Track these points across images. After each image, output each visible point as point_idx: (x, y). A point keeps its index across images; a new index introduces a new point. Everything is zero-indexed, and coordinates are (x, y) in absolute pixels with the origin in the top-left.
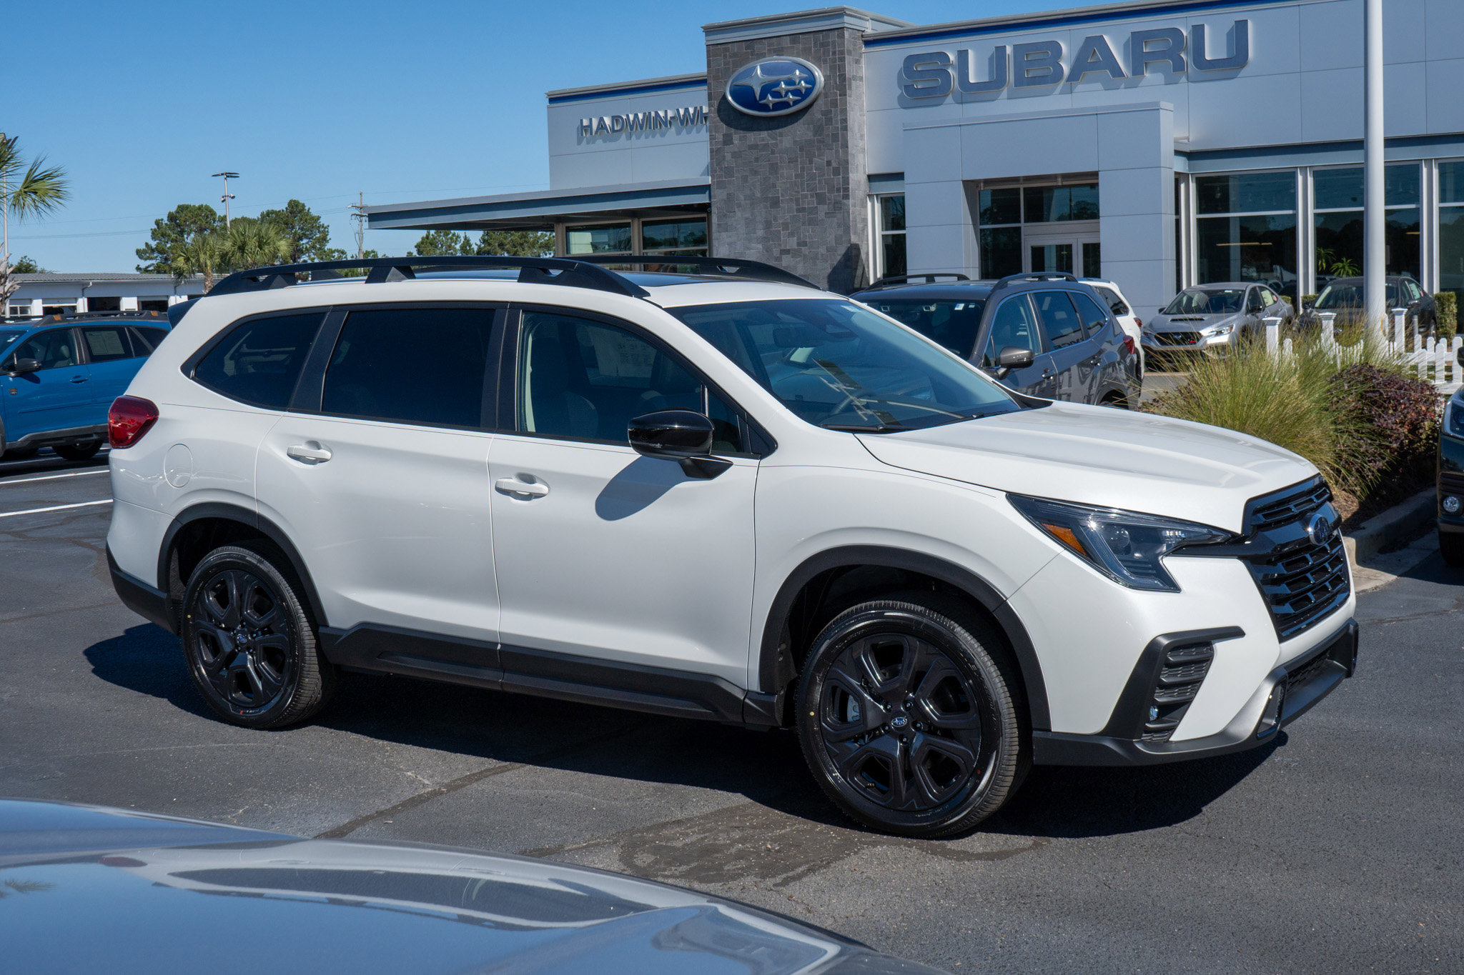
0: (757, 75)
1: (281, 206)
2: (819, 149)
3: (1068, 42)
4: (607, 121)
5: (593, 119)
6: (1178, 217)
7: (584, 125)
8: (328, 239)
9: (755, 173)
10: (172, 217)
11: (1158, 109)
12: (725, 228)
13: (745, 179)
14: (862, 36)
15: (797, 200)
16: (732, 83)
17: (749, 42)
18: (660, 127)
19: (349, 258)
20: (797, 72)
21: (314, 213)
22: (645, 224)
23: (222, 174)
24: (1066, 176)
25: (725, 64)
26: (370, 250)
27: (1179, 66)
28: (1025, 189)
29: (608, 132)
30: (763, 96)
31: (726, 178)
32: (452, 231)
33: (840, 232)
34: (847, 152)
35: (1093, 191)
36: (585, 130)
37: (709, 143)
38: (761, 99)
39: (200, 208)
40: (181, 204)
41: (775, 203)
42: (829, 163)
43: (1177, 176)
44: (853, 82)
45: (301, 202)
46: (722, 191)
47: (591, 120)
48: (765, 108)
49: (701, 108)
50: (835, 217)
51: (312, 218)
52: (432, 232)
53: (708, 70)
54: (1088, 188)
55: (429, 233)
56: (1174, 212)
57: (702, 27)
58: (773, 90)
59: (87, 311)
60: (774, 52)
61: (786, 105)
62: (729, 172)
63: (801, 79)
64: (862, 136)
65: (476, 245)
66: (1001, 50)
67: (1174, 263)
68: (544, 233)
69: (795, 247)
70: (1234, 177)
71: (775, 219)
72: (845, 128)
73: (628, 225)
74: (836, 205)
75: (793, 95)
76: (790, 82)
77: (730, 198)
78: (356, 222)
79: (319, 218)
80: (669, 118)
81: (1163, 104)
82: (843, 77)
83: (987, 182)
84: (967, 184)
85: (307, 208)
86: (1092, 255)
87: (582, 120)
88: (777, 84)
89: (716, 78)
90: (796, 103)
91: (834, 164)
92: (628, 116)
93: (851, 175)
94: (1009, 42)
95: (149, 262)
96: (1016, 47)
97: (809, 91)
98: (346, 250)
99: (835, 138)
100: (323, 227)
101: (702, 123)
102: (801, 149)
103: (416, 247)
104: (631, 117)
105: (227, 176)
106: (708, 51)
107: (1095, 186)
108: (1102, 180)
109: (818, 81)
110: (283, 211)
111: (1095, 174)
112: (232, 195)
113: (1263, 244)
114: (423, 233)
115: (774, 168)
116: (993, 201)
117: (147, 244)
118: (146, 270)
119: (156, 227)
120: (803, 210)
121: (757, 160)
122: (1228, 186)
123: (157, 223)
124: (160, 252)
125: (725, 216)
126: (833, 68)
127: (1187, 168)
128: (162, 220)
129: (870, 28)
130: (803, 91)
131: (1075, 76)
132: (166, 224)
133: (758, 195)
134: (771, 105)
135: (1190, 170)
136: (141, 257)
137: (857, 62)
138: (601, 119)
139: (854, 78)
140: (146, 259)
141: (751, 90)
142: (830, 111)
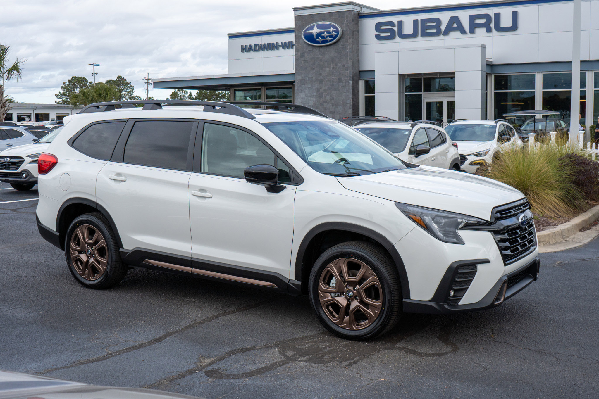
0: (315, 28)
2: (340, 60)
3: (443, 18)
6: (486, 91)
8: (134, 91)
9: (313, 69)
10: (70, 81)
11: (480, 47)
12: (300, 91)
13: (309, 71)
14: (359, 14)
15: (330, 80)
16: (304, 32)
17: (312, 15)
19: (142, 100)
20: (332, 28)
21: (128, 81)
22: (267, 89)
23: (93, 64)
24: (441, 74)
25: (302, 24)
26: (151, 97)
27: (489, 30)
28: (424, 78)
30: (317, 37)
31: (301, 71)
32: (184, 90)
33: (348, 94)
34: (351, 61)
35: (452, 80)
37: (295, 56)
39: (81, 78)
40: (74, 76)
41: (321, 82)
42: (344, 66)
43: (487, 75)
44: (354, 32)
45: (123, 76)
46: (299, 76)
48: (318, 42)
49: (292, 41)
50: (345, 87)
51: (127, 83)
52: (177, 90)
53: (295, 26)
54: (450, 79)
55: (175, 90)
56: (485, 89)
57: (293, 9)
58: (322, 35)
60: (322, 19)
61: (327, 41)
62: (303, 68)
63: (333, 31)
64: (358, 55)
65: (195, 96)
66: (416, 21)
67: (485, 110)
68: (223, 91)
69: (329, 100)
70: (510, 75)
71: (321, 88)
72: (351, 52)
73: (260, 89)
74: (346, 83)
75: (330, 37)
76: (328, 32)
77: (303, 79)
78: (146, 85)
79: (130, 83)
82: (350, 31)
83: (409, 75)
84: (400, 76)
85: (125, 79)
86: (451, 105)
88: (323, 33)
89: (298, 29)
90: (331, 41)
91: (346, 66)
94: (419, 17)
95: (60, 100)
96: (422, 20)
97: (336, 36)
98: (141, 97)
99: (347, 55)
100: (132, 87)
102: (332, 60)
103: (170, 96)
106: (295, 18)
107: (453, 78)
108: (456, 76)
109: (340, 32)
110: (115, 80)
111: (453, 73)
112: (96, 73)
113: (520, 103)
114: (173, 90)
115: (321, 67)
116: (410, 83)
117: (59, 92)
118: (59, 103)
119: (63, 85)
120: (333, 85)
121: (314, 63)
122: (507, 79)
123: (64, 83)
124: (65, 96)
125: (300, 86)
126: (346, 27)
127: (491, 71)
128: (66, 83)
129: (362, 11)
130: (334, 36)
131: (446, 32)
132: (67, 85)
133: (314, 78)
134: (320, 42)
136: (57, 98)
137: (357, 24)
140: (59, 98)
141: (312, 35)
142: (345, 45)
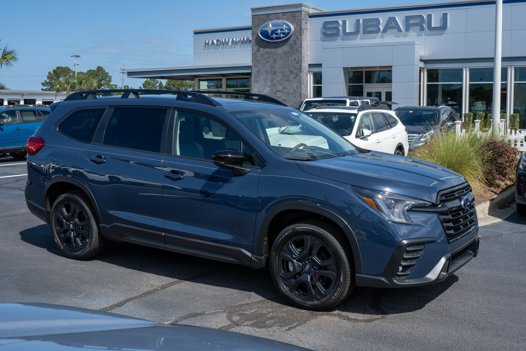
0: (270, 27)
1: (95, 68)
2: (291, 54)
3: (383, 19)
4: (215, 42)
5: (210, 41)
7: (207, 42)
8: (111, 81)
9: (268, 62)
10: (54, 71)
11: (414, 44)
12: (256, 82)
13: (264, 64)
14: (308, 14)
15: (283, 72)
16: (261, 29)
17: (267, 15)
18: (234, 45)
19: (119, 88)
20: (284, 26)
21: (106, 71)
22: (227, 79)
23: (74, 56)
24: (380, 67)
25: (258, 22)
26: (126, 86)
27: (422, 29)
28: (365, 71)
29: (215, 45)
30: (272, 34)
31: (257, 63)
32: (156, 79)
33: (298, 84)
34: (301, 56)
35: (390, 73)
36: (207, 44)
37: (251, 51)
38: (271, 35)
39: (65, 68)
40: (58, 66)
41: (275, 73)
42: (295, 59)
43: (420, 69)
44: (304, 31)
45: (102, 67)
46: (255, 68)
47: (209, 41)
48: (272, 39)
49: (249, 38)
50: (296, 79)
51: (106, 73)
52: (149, 79)
53: (252, 24)
54: (388, 72)
55: (147, 80)
56: (419, 82)
57: (250, 9)
58: (276, 32)
59: (23, 104)
60: (276, 18)
61: (280, 38)
62: (259, 61)
63: (286, 29)
64: (307, 50)
65: (164, 85)
66: (358, 21)
67: (418, 100)
68: (189, 81)
69: (282, 89)
70: (440, 69)
71: (275, 79)
72: (301, 47)
73: (221, 79)
74: (297, 75)
75: (283, 34)
76: (282, 30)
77: (258, 71)
78: (121, 75)
79: (108, 73)
80: (237, 41)
81: (416, 42)
82: (301, 28)
83: (352, 68)
84: (344, 69)
85: (104, 69)
86: (389, 96)
87: (206, 41)
88: (277, 30)
89: (255, 27)
90: (283, 37)
91: (297, 60)
92: (222, 40)
93: (303, 64)
94: (361, 18)
95: (46, 87)
96: (364, 20)
97: (288, 33)
98: (117, 85)
99: (297, 50)
100: (110, 76)
101: (249, 43)
102: (285, 54)
103: (143, 85)
104: (224, 40)
105: (76, 57)
106: (252, 17)
107: (390, 71)
108: (394, 69)
109: (292, 29)
110: (95, 70)
111: (391, 67)
112: (78, 64)
114: (145, 80)
115: (275, 61)
116: (353, 75)
117: (45, 81)
118: (45, 90)
119: (49, 75)
120: (285, 76)
121: (269, 57)
122: (438, 73)
123: (49, 73)
124: (50, 84)
125: (256, 77)
126: (297, 25)
127: (424, 66)
128: (51, 72)
129: (311, 11)
130: (286, 33)
131: (384, 31)
132: (52, 74)
133: (269, 70)
134: (274, 38)
135: (425, 67)
136: (43, 85)
137: (306, 23)
138: (213, 41)
139: (305, 29)
140: (45, 86)
141: (267, 32)
142: (296, 41)
